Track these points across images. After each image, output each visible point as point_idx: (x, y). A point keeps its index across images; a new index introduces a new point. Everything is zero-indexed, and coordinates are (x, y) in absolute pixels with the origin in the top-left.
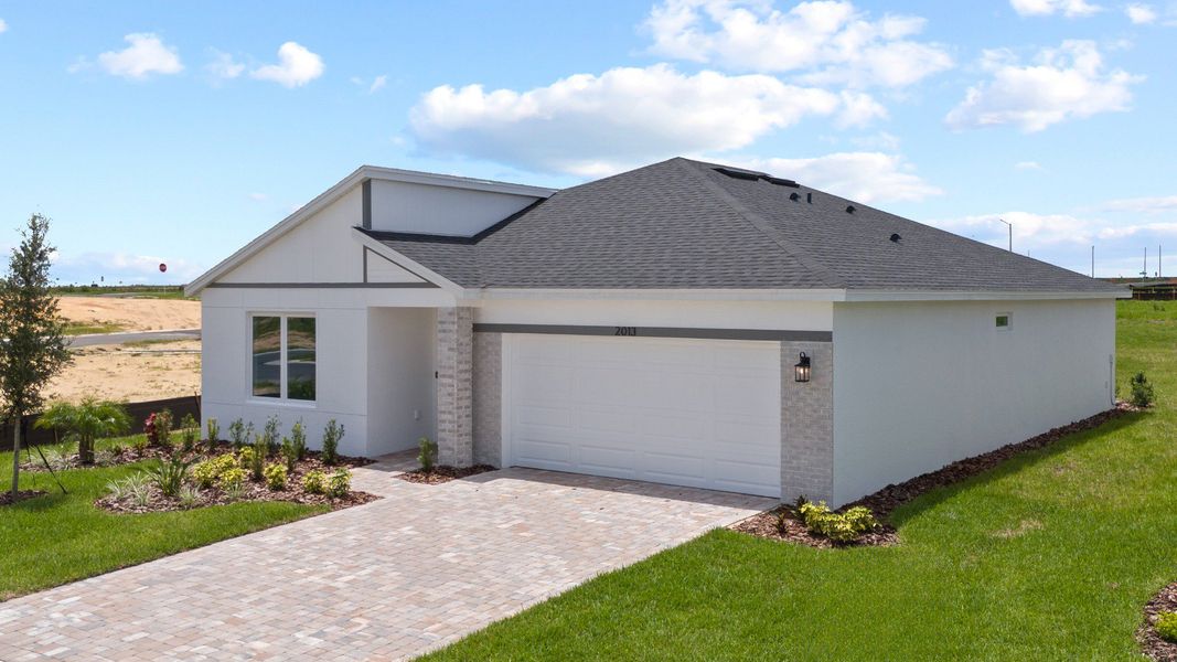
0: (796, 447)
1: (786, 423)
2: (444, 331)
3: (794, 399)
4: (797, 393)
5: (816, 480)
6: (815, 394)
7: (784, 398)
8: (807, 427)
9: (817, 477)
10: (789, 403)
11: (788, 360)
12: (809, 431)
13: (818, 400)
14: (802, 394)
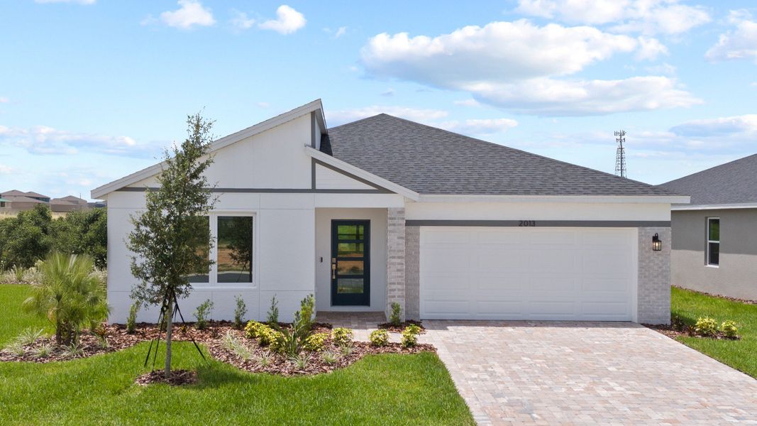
0: (648, 290)
1: (642, 276)
2: (394, 225)
3: (647, 261)
4: (649, 258)
5: (660, 308)
6: (660, 258)
7: (641, 261)
8: (655, 277)
9: (661, 306)
10: (644, 264)
11: (644, 238)
12: (656, 280)
13: (662, 261)
14: (652, 258)
